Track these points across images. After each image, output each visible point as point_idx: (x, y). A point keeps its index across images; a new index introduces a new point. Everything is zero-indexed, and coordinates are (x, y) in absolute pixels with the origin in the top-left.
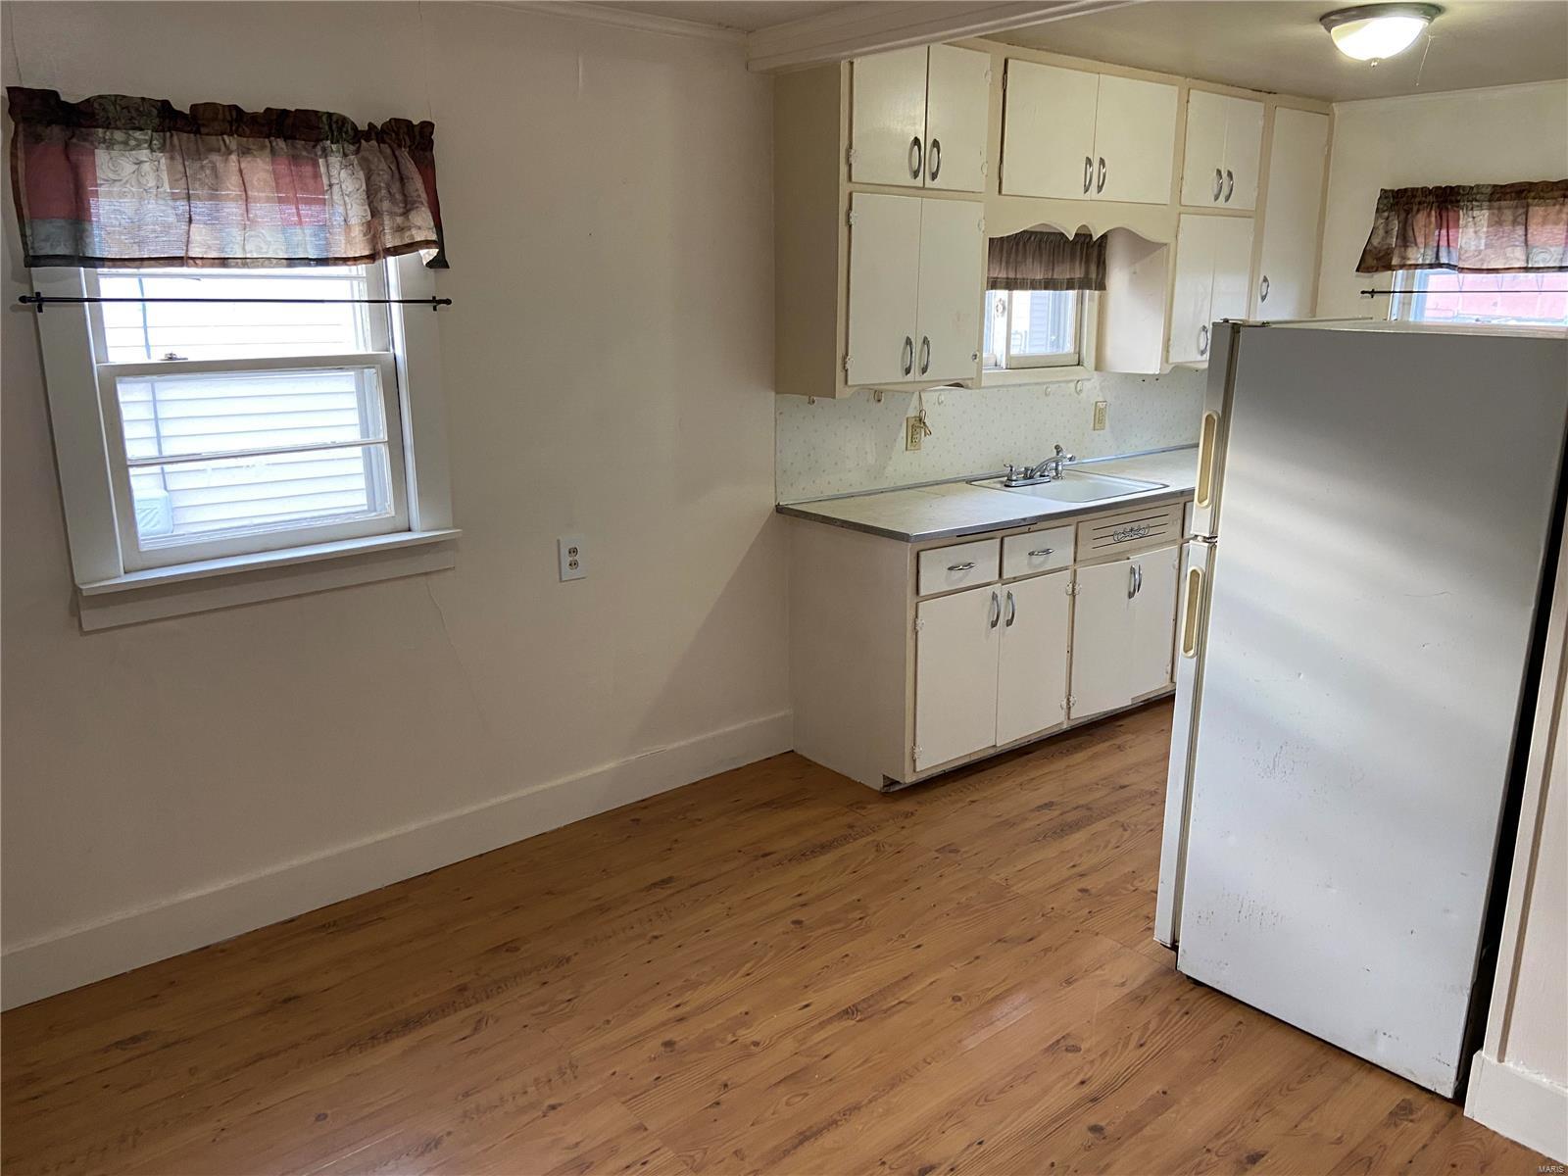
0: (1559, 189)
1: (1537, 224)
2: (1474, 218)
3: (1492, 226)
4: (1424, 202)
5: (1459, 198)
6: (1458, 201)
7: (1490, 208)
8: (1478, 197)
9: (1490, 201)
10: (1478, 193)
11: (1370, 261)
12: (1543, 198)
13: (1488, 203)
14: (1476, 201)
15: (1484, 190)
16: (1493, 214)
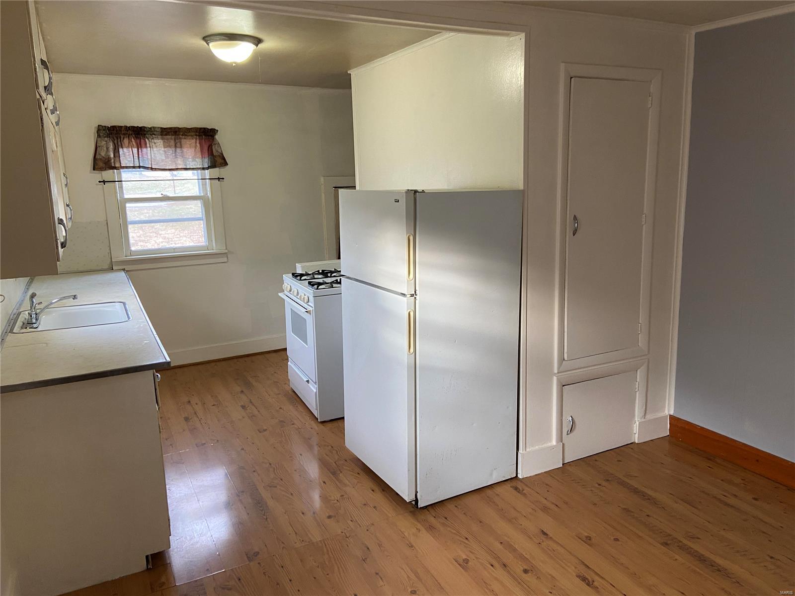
0: (193, 132)
1: (187, 147)
2: (155, 143)
3: (166, 148)
4: (126, 134)
5: (145, 133)
6: (145, 134)
7: (162, 139)
8: (155, 133)
9: (161, 135)
10: (154, 131)
11: (101, 164)
12: (187, 135)
13: (160, 136)
14: (154, 135)
15: (157, 129)
16: (165, 141)
